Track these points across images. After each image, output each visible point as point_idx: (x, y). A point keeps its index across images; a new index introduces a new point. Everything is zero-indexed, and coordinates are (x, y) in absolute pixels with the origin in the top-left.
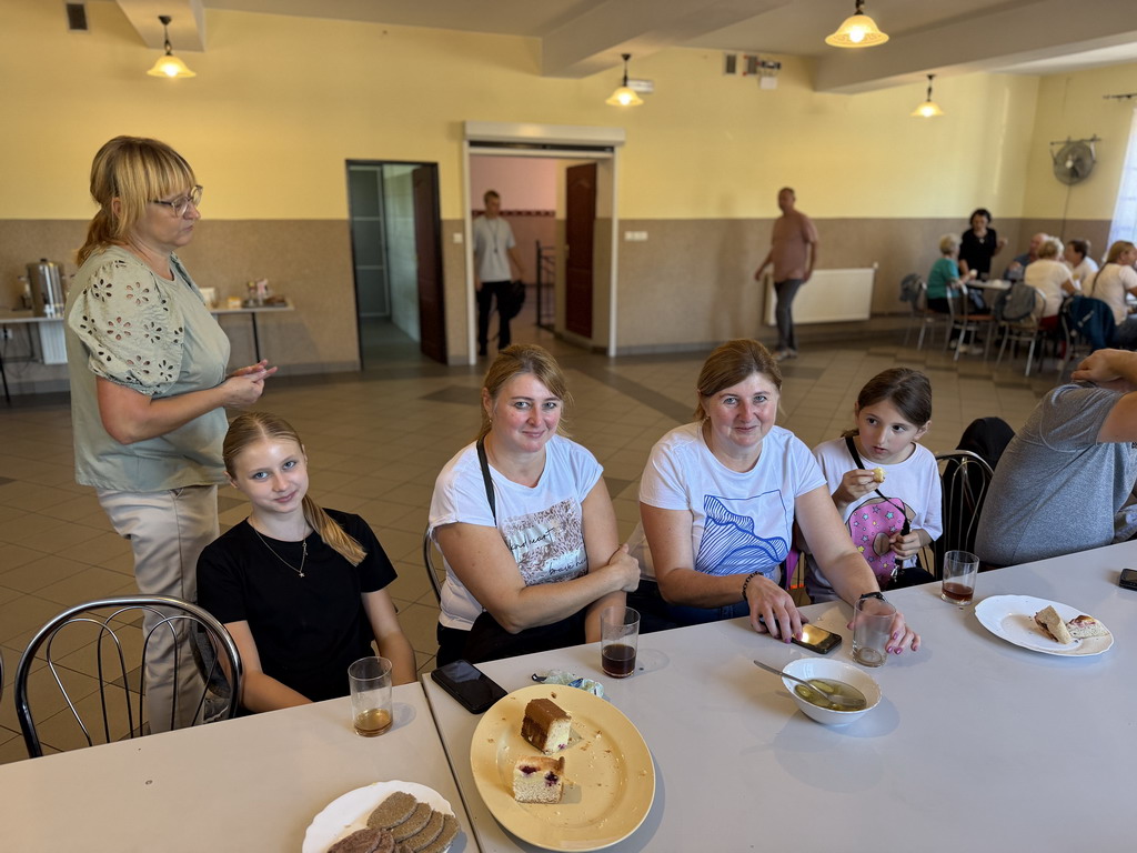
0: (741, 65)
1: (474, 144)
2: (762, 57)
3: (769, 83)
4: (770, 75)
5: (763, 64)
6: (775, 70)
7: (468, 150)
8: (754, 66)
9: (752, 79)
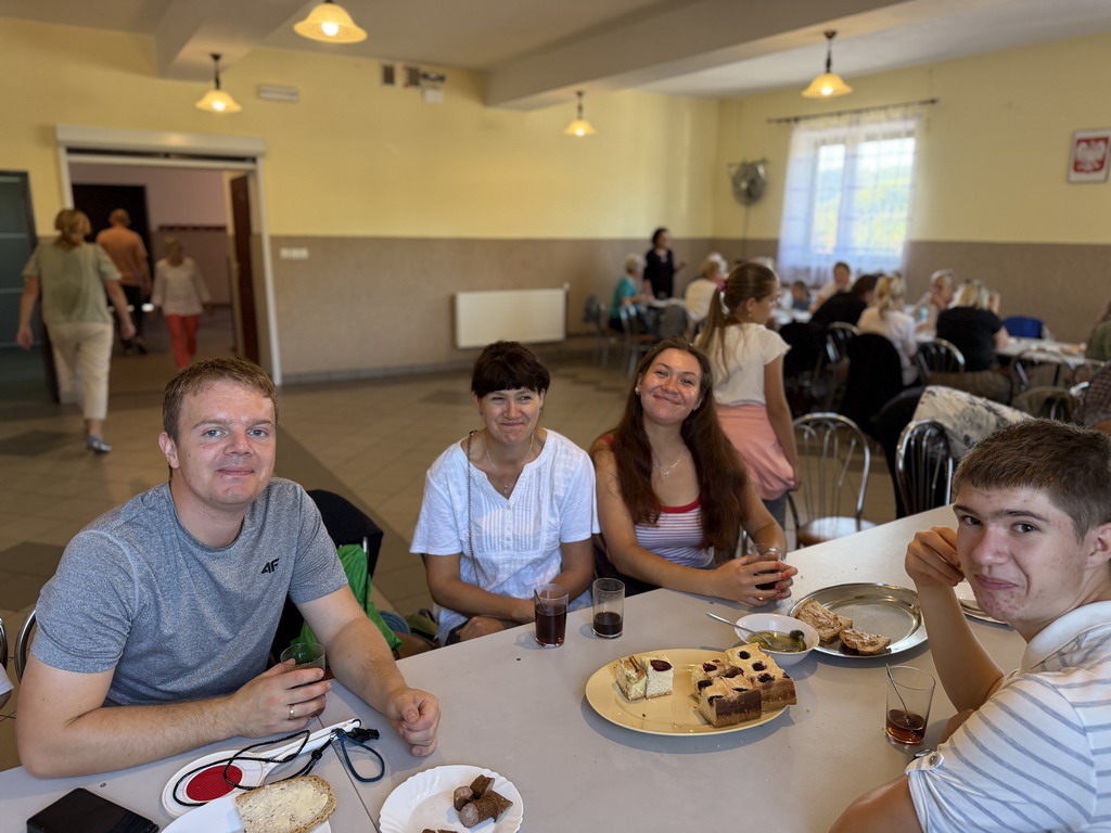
0: (400, 77)
1: (71, 150)
2: (424, 69)
3: (434, 96)
4: (435, 88)
5: (425, 76)
6: (438, 84)
7: (65, 159)
8: (415, 78)
9: (414, 92)
